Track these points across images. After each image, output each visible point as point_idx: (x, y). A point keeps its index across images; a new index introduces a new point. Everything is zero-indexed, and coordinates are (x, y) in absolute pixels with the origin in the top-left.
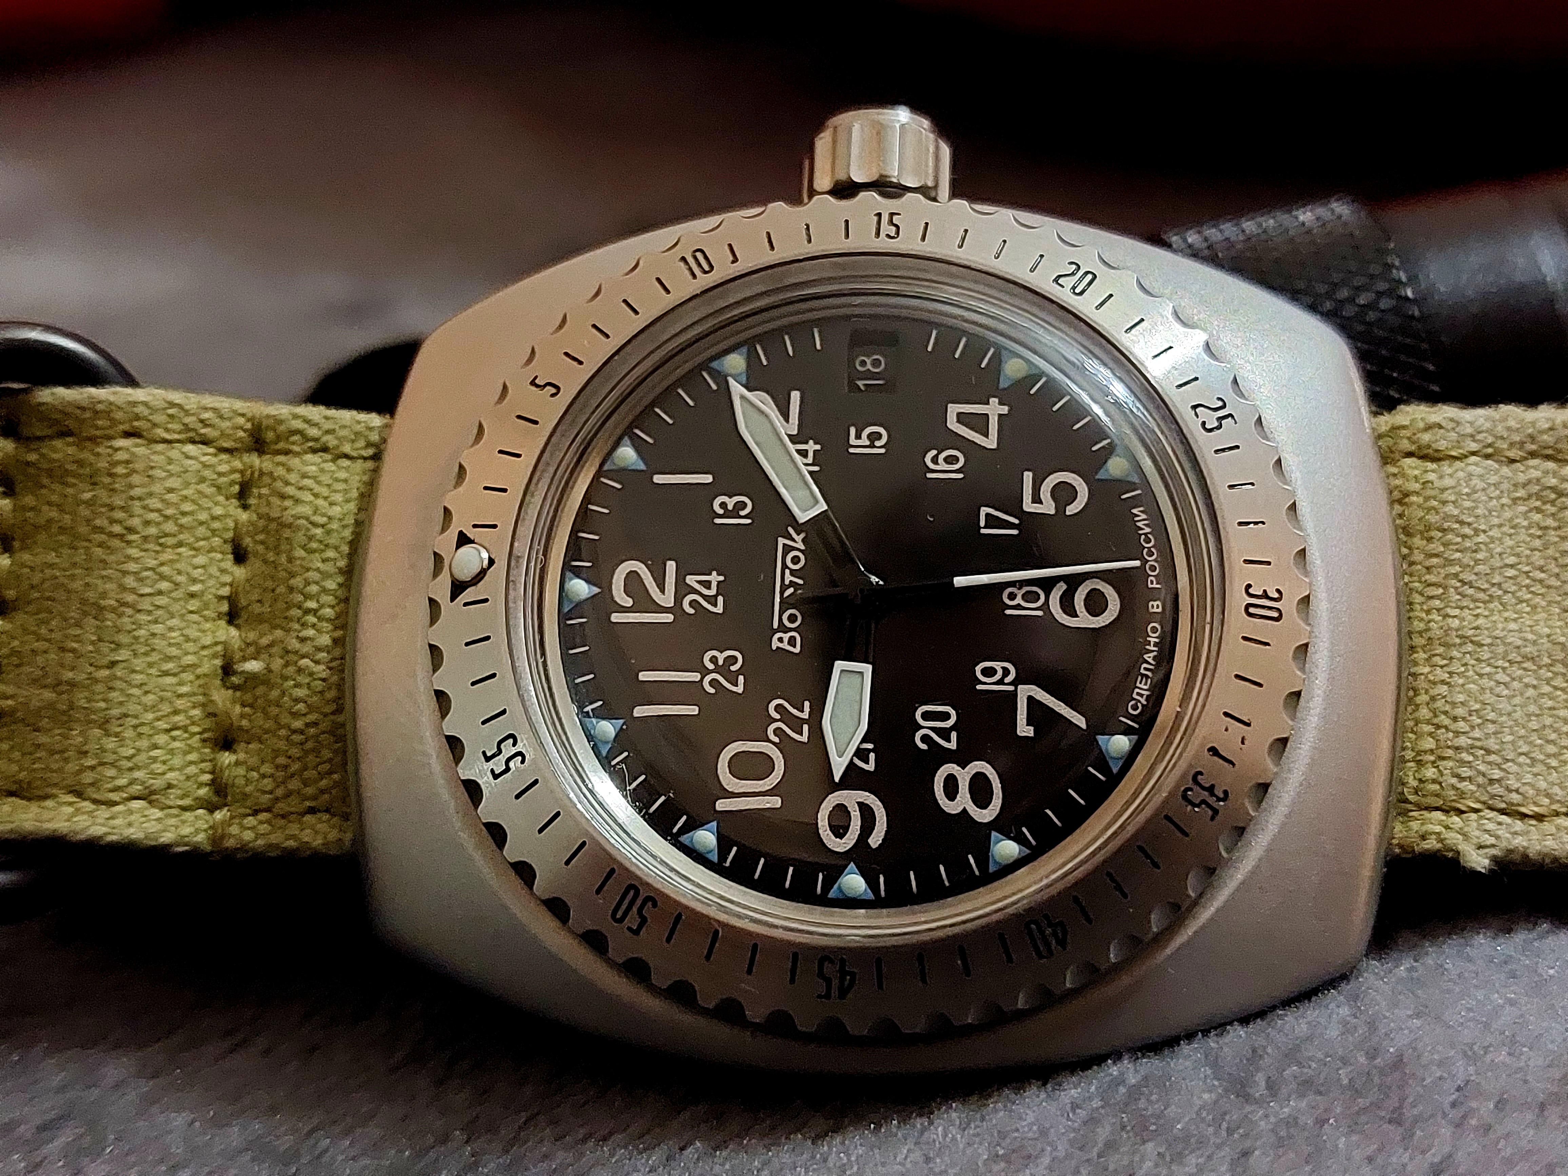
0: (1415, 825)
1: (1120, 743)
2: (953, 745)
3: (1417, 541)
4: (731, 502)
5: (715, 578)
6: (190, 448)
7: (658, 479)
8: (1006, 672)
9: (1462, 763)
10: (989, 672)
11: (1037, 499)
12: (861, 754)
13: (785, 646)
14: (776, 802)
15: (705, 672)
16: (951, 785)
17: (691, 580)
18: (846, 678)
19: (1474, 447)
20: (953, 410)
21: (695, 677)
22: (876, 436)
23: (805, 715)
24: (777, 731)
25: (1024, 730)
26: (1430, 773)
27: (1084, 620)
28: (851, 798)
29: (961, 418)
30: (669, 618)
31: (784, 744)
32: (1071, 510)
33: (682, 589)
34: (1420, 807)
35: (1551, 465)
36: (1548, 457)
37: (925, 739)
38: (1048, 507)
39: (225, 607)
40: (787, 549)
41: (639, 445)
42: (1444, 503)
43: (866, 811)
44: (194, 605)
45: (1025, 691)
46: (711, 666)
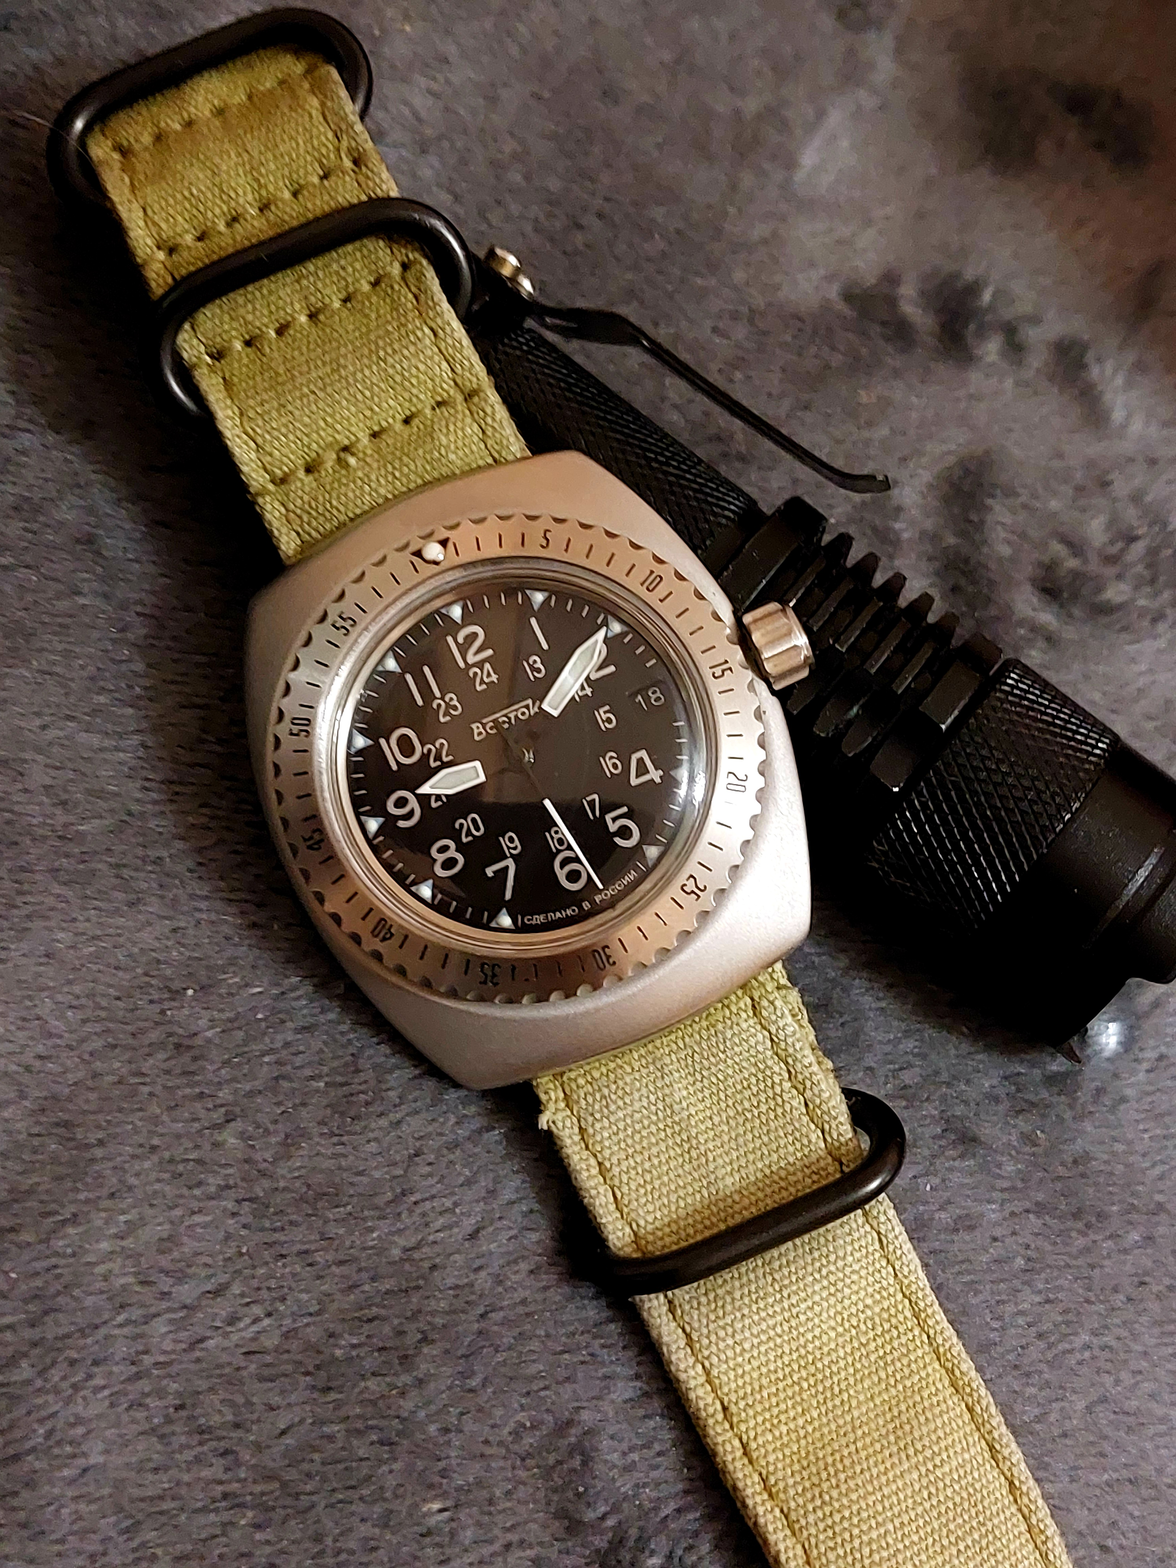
0: (551, 1086)
1: (506, 921)
2: (464, 840)
3: (704, 1024)
4: (539, 665)
5: (494, 678)
6: (444, 365)
7: (533, 621)
8: (515, 848)
9: (593, 1095)
10: (511, 840)
11: (614, 820)
12: (438, 797)
13: (476, 731)
14: (394, 767)
15: (442, 699)
16: (444, 849)
17: (487, 666)
18: (473, 772)
19: (774, 1031)
20: (643, 754)
21: (438, 694)
22: (609, 721)
23: (445, 759)
24: (430, 751)
25: (490, 872)
26: (581, 1081)
27: (561, 874)
28: (413, 803)
29: (640, 761)
30: (462, 664)
31: (425, 757)
32: (617, 840)
33: (480, 665)
34: (562, 1085)
35: (786, 1076)
36: (789, 1072)
37: (461, 825)
38: (613, 827)
39: (376, 428)
40: (527, 707)
41: (547, 600)
42: (731, 1028)
43: (411, 814)
44: (368, 413)
45: (510, 863)
46: (447, 699)
